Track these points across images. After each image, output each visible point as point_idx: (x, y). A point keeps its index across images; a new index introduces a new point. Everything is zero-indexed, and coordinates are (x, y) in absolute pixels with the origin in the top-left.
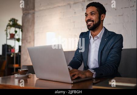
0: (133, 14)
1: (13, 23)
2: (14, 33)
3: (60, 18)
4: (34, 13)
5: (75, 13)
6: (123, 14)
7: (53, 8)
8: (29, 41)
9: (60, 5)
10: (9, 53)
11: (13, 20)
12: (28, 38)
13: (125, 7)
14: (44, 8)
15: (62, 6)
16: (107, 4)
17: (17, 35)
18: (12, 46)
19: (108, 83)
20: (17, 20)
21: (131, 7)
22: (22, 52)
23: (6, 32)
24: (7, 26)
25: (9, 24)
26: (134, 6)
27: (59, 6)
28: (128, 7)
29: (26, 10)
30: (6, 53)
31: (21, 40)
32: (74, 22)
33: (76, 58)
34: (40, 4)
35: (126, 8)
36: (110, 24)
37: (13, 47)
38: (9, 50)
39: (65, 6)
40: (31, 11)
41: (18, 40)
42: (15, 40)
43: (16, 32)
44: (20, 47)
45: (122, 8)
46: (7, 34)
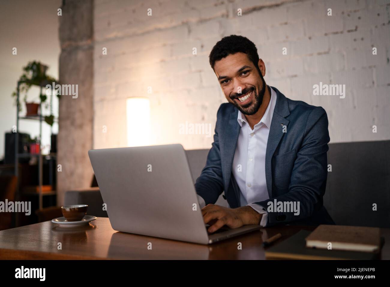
0: (355, 49)
1: (36, 74)
2: (38, 101)
3: (163, 61)
4: (91, 48)
5: (202, 47)
6: (329, 49)
7: (143, 34)
8: (78, 122)
9: (161, 26)
10: (25, 155)
11: (35, 67)
12: (77, 115)
13: (335, 31)
14: (120, 34)
15: (166, 29)
16: (286, 24)
17: (46, 107)
18: (33, 137)
19: (305, 243)
20: (46, 68)
21: (349, 31)
22: (60, 153)
23: (15, 97)
24: (20, 83)
25: (24, 76)
26: (358, 29)
27: (160, 30)
28: (342, 32)
29: (70, 39)
30: (17, 156)
31: (56, 120)
32: (200, 71)
33: (211, 171)
34: (109, 24)
35: (337, 33)
36: (296, 76)
37: (36, 138)
38: (25, 148)
39: (174, 28)
40: (84, 43)
41: (49, 120)
42: (41, 121)
43: (43, 98)
44: (54, 138)
45: (326, 35)
46: (18, 105)
